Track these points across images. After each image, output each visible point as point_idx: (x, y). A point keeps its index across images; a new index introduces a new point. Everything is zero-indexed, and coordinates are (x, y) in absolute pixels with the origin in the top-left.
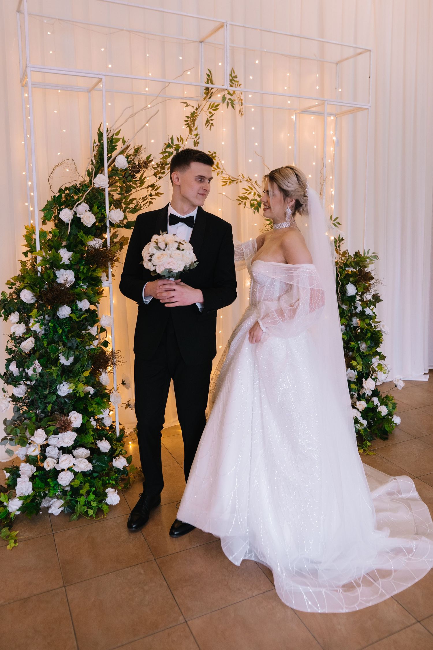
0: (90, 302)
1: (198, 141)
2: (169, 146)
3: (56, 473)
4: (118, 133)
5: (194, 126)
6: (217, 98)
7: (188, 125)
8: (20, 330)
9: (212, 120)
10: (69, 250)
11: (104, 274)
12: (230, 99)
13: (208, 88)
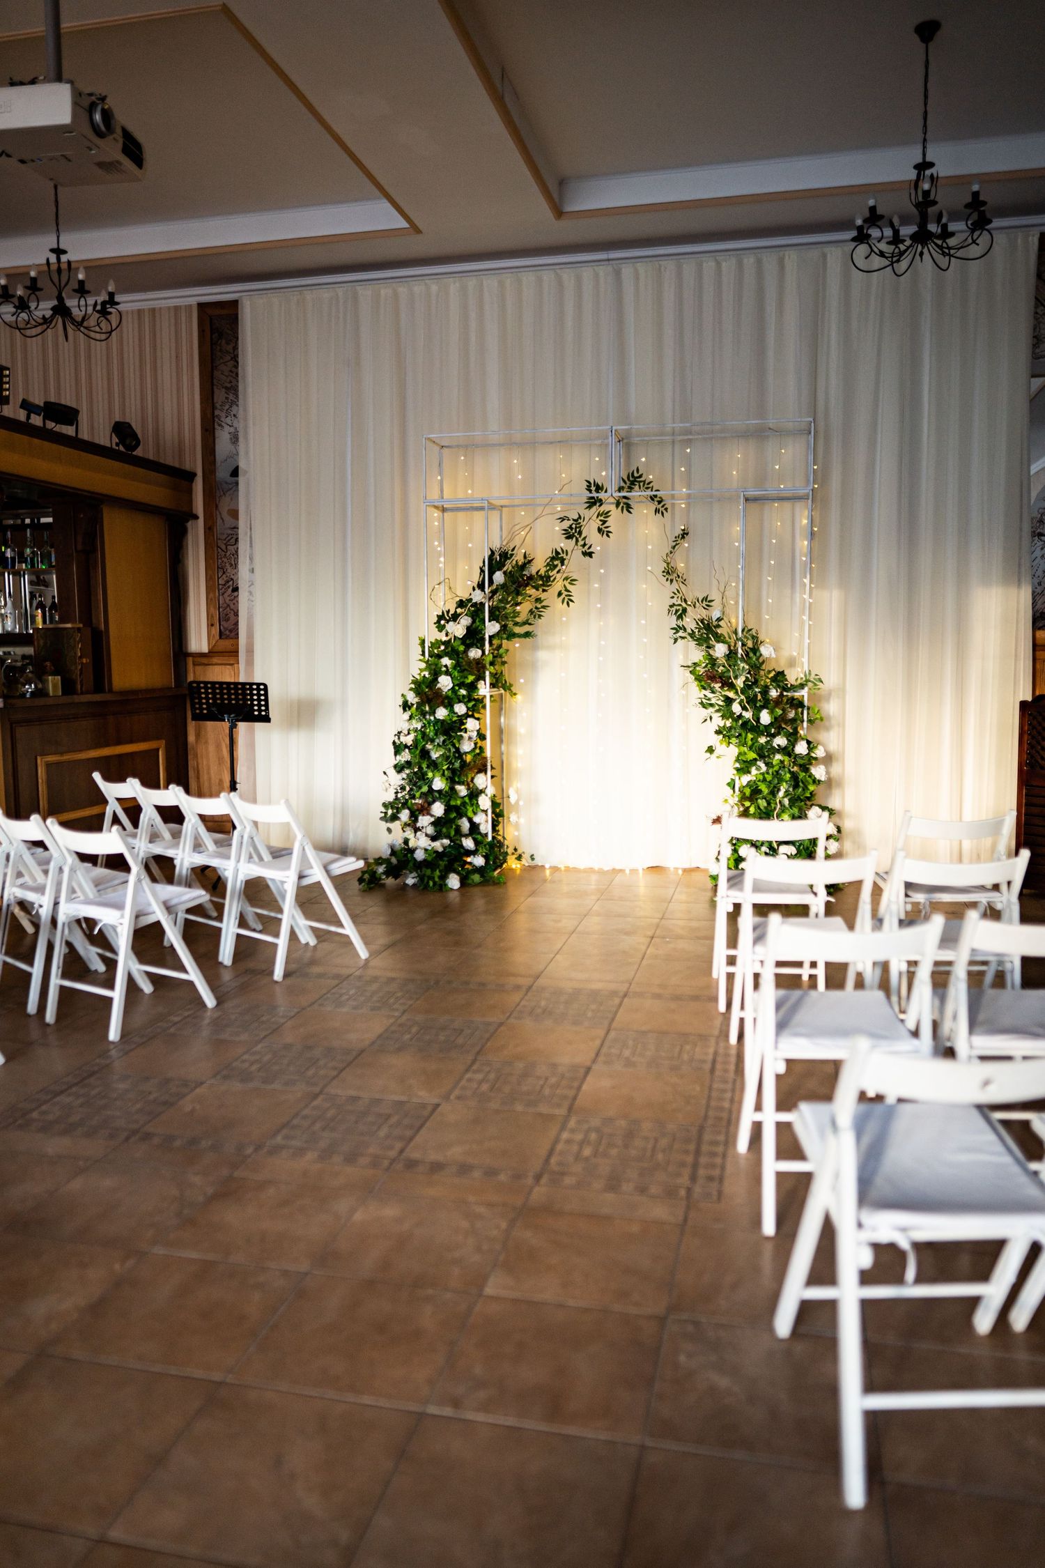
0: (467, 707)
1: (588, 551)
2: (553, 559)
3: (412, 851)
4: (513, 550)
5: (580, 536)
6: (609, 507)
7: (569, 537)
8: (405, 726)
9: (606, 528)
10: (450, 659)
11: (483, 682)
12: (625, 503)
13: (593, 498)
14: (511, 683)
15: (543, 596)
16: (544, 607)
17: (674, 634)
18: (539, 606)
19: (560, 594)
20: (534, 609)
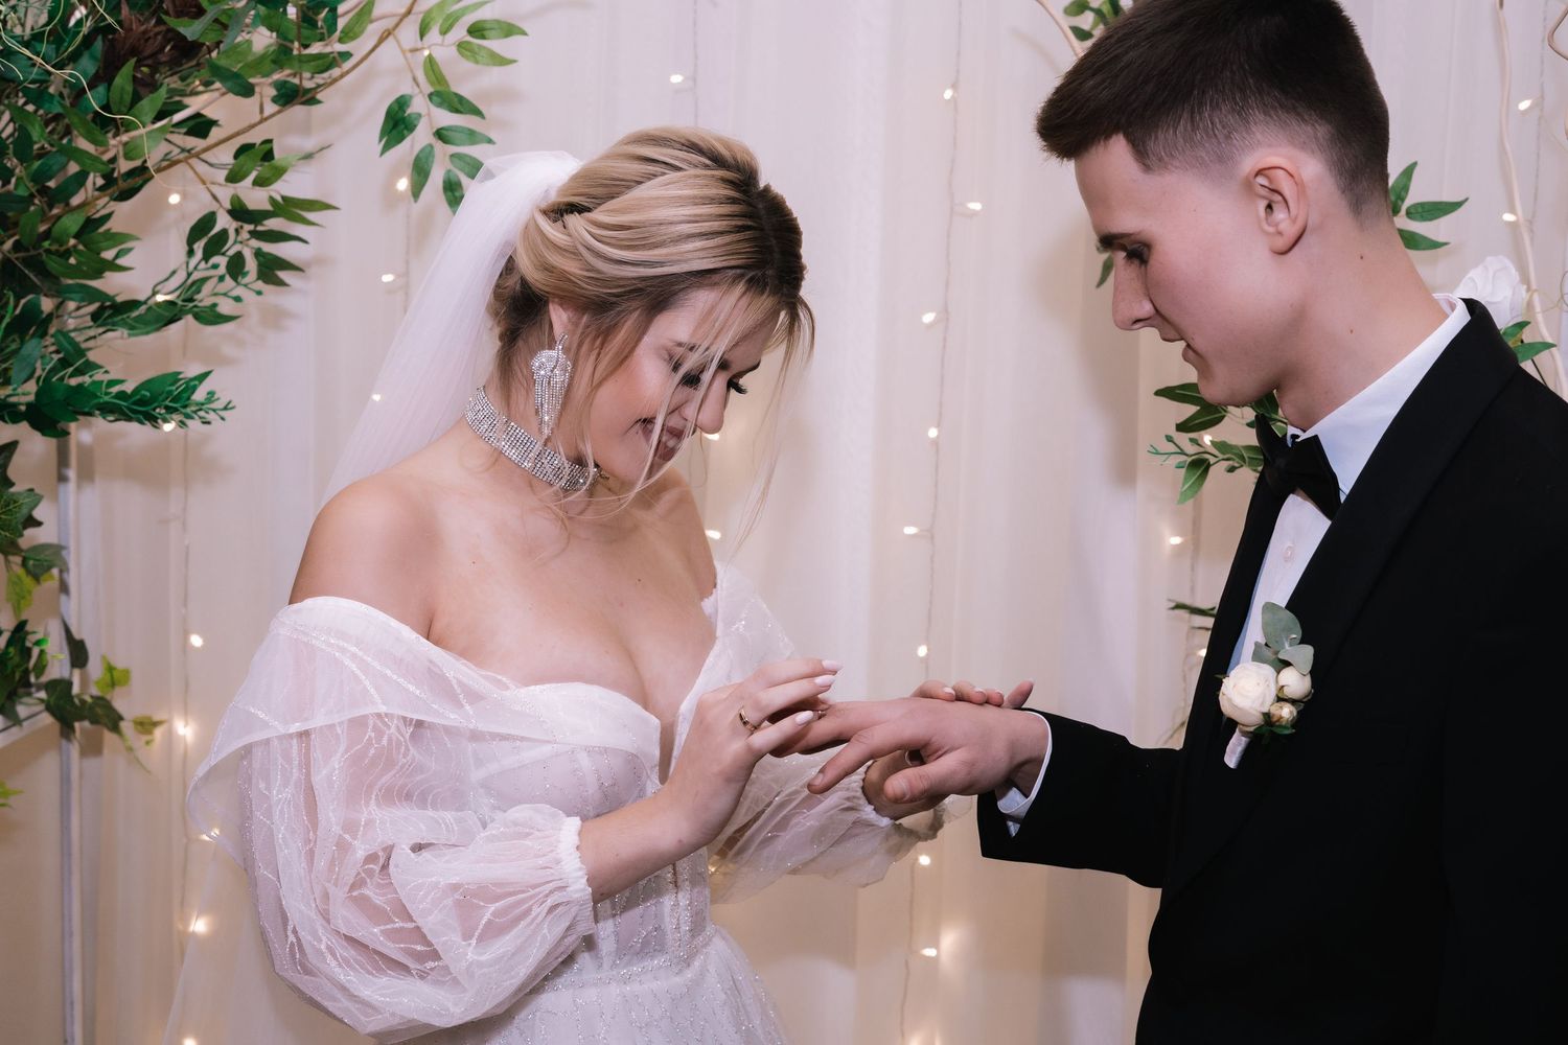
14: (120, 663)
15: (288, 132)
16: (290, 208)
17: (1182, 427)
18: (257, 199)
19: (397, 124)
20: (224, 221)
